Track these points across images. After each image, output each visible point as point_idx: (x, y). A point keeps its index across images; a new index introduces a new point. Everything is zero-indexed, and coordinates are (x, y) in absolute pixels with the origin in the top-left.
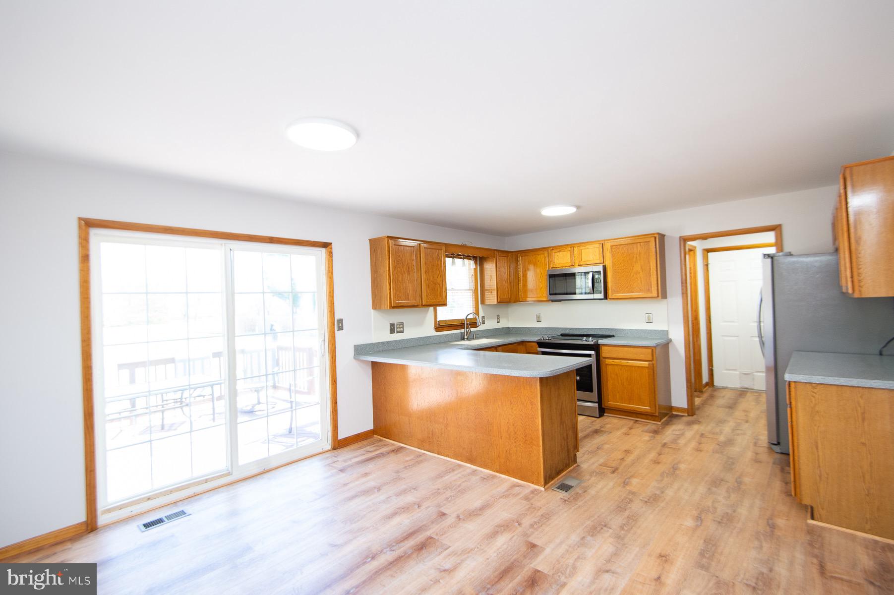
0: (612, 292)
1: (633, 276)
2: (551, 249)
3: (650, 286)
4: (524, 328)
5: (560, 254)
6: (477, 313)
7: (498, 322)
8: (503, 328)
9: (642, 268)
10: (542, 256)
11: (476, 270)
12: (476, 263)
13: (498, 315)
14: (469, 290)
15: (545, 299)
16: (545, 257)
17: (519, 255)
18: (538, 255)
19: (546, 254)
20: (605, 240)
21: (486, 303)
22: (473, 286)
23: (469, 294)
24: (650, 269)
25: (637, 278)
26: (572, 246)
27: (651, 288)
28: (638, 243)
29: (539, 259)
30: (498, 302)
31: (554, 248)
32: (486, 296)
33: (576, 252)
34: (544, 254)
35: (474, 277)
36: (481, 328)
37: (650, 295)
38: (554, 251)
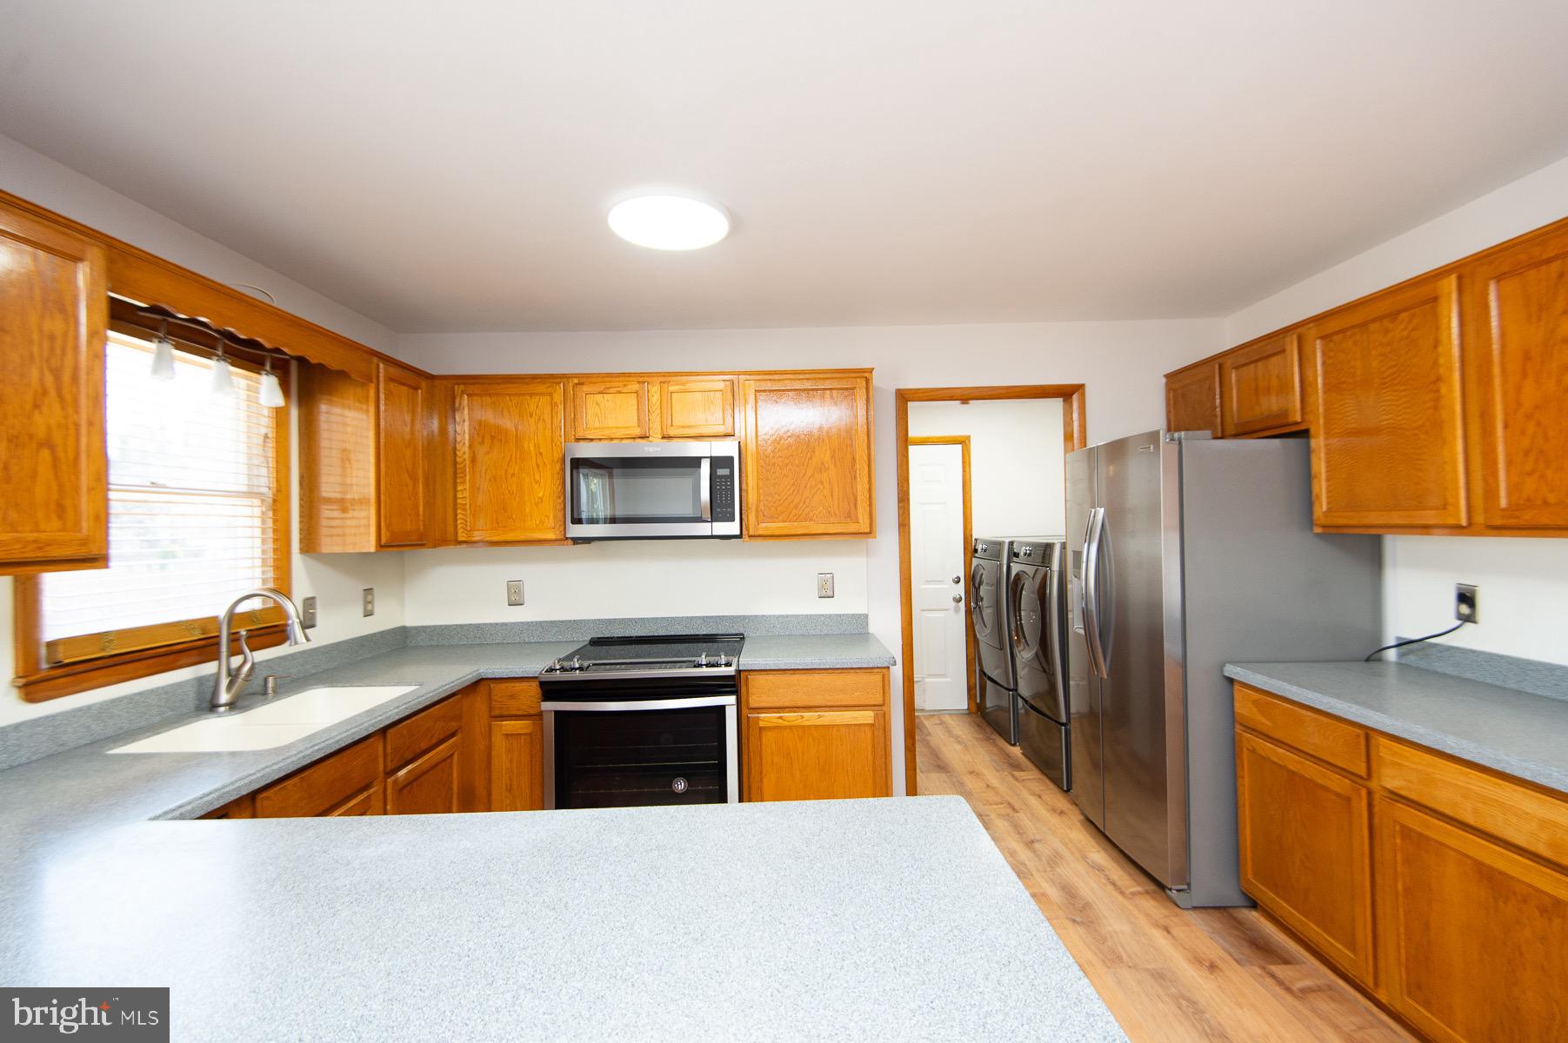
0: (757, 517)
1: (813, 475)
2: (576, 381)
3: (852, 506)
4: (461, 626)
5: (607, 401)
6: (283, 586)
7: (368, 614)
8: (382, 634)
9: (833, 457)
10: (545, 400)
11: (280, 415)
12: (285, 386)
13: (368, 591)
14: (249, 494)
15: (551, 536)
16: (553, 405)
17: (458, 389)
18: (531, 395)
19: (558, 397)
20: (739, 373)
21: (325, 549)
22: (265, 481)
23: (248, 511)
24: (854, 459)
25: (822, 483)
26: (643, 378)
27: (856, 507)
28: (826, 389)
29: (533, 407)
30: (381, 546)
31: (583, 379)
32: (324, 522)
33: (655, 399)
34: (551, 395)
35: (271, 444)
36: (300, 642)
37: (852, 528)
38: (585, 388)
